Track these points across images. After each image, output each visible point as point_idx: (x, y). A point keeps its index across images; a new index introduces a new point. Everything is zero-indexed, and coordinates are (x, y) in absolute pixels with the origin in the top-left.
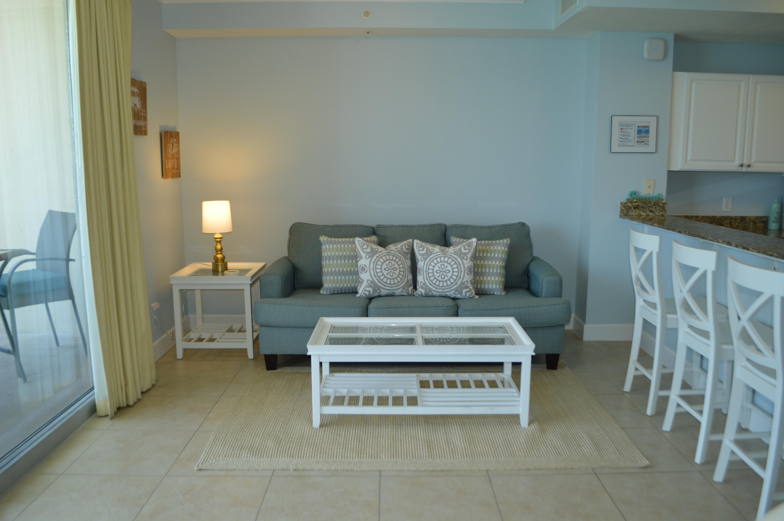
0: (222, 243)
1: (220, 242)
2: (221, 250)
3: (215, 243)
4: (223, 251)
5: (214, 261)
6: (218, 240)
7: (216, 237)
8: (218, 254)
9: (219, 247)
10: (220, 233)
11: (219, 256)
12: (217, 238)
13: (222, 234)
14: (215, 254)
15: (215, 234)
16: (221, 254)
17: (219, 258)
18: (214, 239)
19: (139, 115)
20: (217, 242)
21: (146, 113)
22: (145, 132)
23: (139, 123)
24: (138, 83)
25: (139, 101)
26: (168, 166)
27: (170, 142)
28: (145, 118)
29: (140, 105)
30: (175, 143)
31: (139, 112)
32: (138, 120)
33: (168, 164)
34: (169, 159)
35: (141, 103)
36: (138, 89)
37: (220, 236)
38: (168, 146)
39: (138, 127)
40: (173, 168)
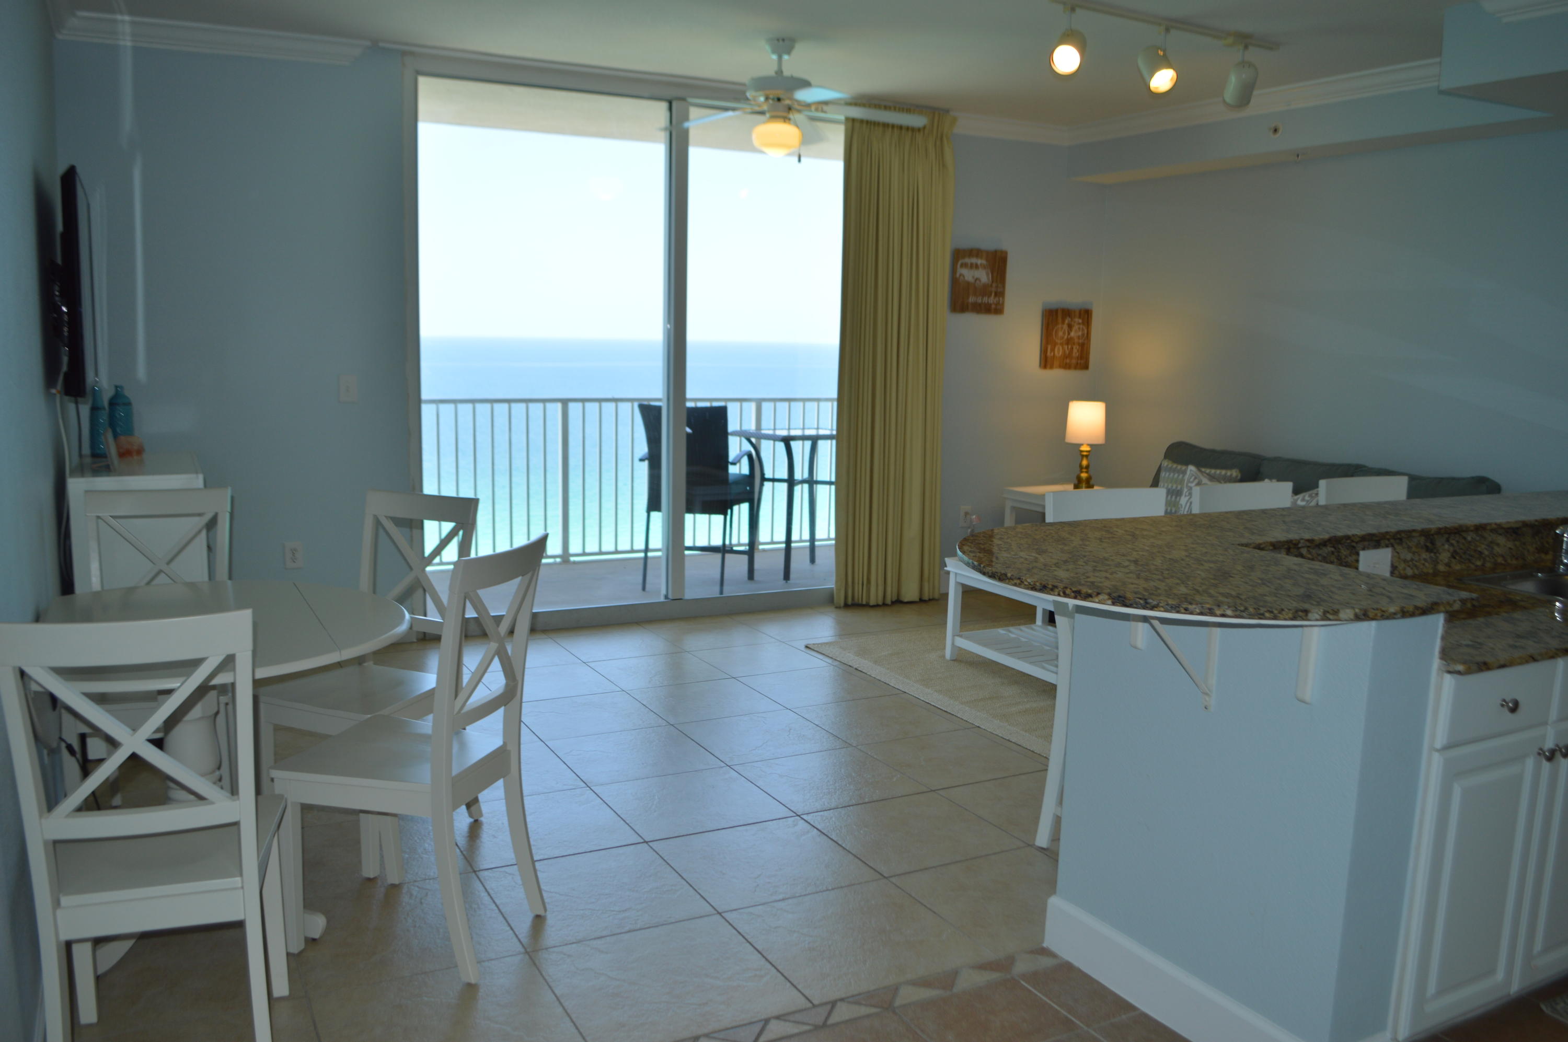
0: (1089, 458)
1: (1087, 456)
2: (1087, 467)
3: (1080, 457)
4: (1091, 468)
5: (1076, 482)
6: (1085, 453)
7: (1082, 449)
8: (1082, 472)
9: (1085, 463)
10: (1088, 445)
11: (1084, 475)
12: (1083, 451)
13: (1091, 445)
14: (1079, 472)
15: (1082, 445)
16: (1087, 472)
17: (1084, 479)
18: (1079, 452)
19: (984, 291)
20: (1083, 456)
21: (1004, 287)
22: (997, 310)
23: (985, 300)
24: (988, 252)
25: (987, 274)
26: (1052, 354)
27: (1063, 322)
28: (1000, 294)
29: (988, 279)
30: (1079, 324)
31: (985, 286)
32: (983, 297)
33: (1053, 350)
34: (1055, 344)
35: (990, 276)
36: (987, 260)
37: (1088, 449)
38: (1056, 328)
39: (980, 305)
40: (1066, 356)
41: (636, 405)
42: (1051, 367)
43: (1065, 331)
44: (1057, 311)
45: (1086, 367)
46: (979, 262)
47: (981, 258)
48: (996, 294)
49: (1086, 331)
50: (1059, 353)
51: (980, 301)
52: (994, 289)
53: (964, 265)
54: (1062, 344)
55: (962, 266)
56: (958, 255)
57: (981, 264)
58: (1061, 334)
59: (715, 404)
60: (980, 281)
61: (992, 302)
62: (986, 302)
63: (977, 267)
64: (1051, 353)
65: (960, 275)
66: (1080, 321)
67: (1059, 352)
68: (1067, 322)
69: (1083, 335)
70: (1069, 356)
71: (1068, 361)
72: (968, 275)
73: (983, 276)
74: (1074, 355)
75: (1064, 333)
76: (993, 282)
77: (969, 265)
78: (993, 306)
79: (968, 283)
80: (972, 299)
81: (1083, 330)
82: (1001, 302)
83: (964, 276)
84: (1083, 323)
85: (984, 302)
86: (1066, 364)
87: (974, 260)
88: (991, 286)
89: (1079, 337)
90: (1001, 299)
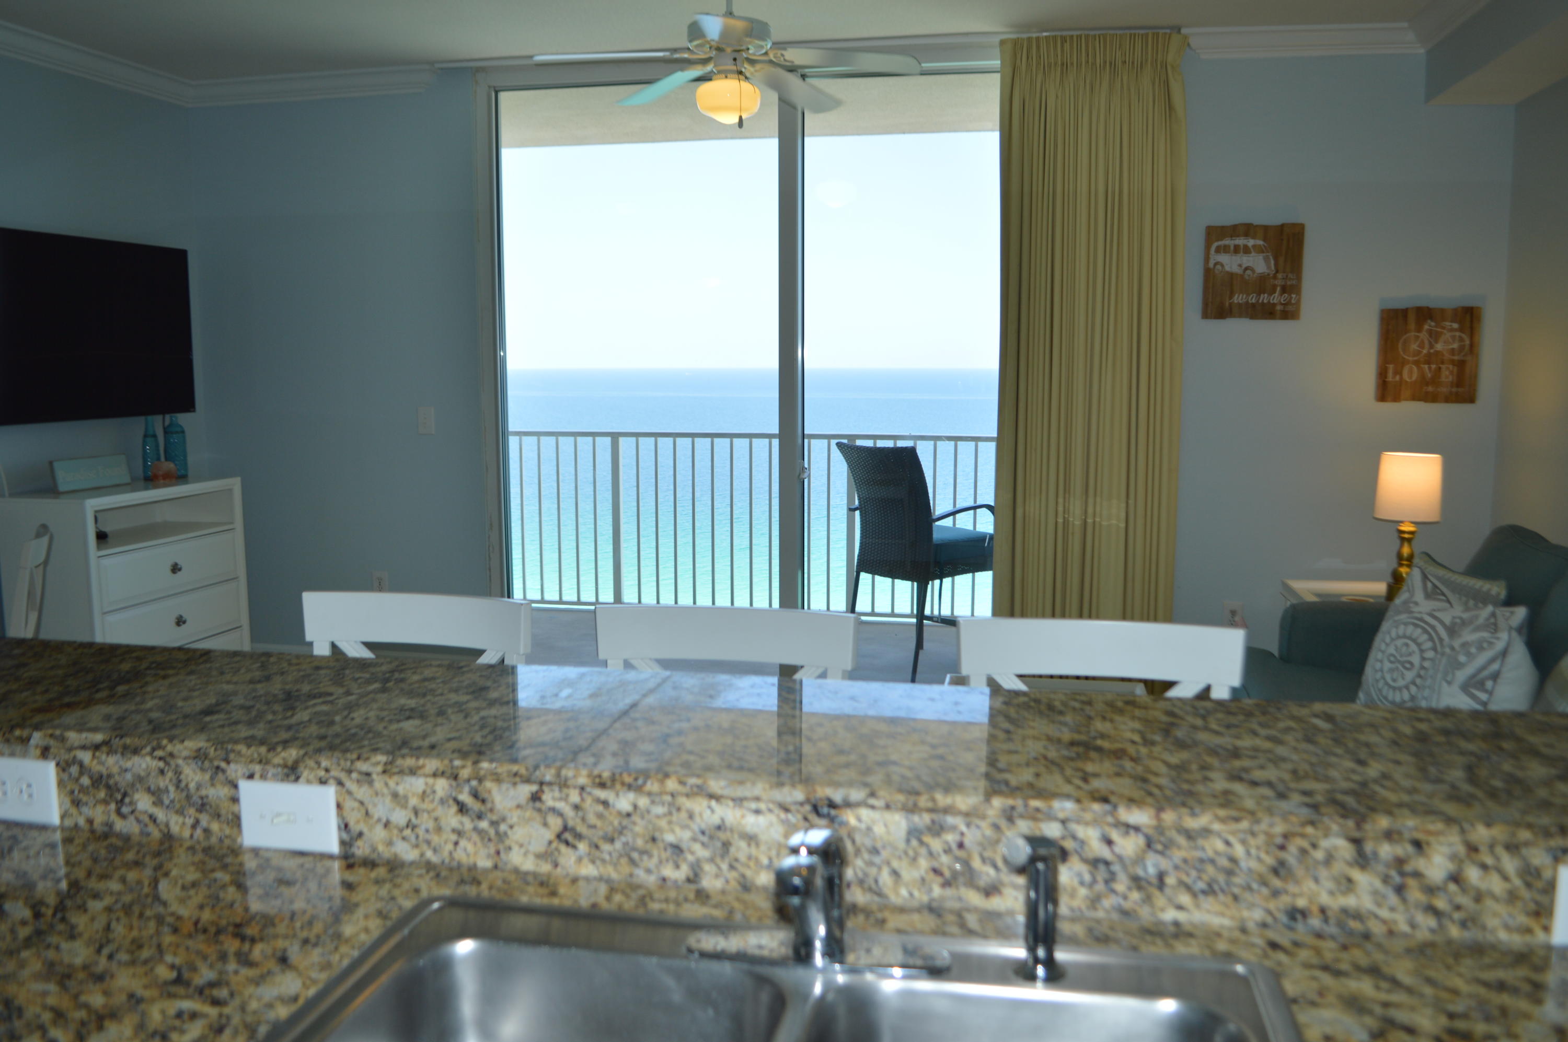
0: (1414, 542)
1: (1409, 541)
2: (1411, 558)
3: (1398, 542)
6: (1406, 536)
7: (1403, 528)
8: (1401, 565)
9: (1406, 550)
10: (1412, 523)
11: (1404, 571)
12: (1404, 532)
13: (1417, 523)
15: (1402, 522)
16: (1409, 566)
17: (1404, 576)
18: (1396, 534)
19: (1262, 284)
20: (1403, 540)
21: (1299, 278)
22: (1289, 313)
23: (1264, 298)
24: (1266, 228)
25: (1266, 260)
26: (1398, 378)
27: (1419, 329)
28: (1292, 288)
29: (1269, 267)
30: (1452, 330)
31: (1263, 278)
32: (1259, 294)
33: (1398, 372)
34: (1404, 363)
35: (1272, 262)
36: (1265, 240)
37: (1411, 528)
38: (1405, 337)
39: (1253, 305)
40: (1423, 381)
41: (834, 442)
42: (1396, 399)
43: (1423, 342)
44: (1405, 312)
45: (1469, 398)
46: (1251, 242)
47: (1254, 238)
48: (1284, 290)
49: (1467, 342)
50: (1411, 377)
51: (1254, 301)
52: (1279, 282)
53: (1224, 249)
54: (1417, 363)
55: (1218, 250)
56: (1214, 234)
57: (1254, 246)
58: (1414, 346)
59: (901, 444)
60: (1253, 271)
61: (1275, 301)
62: (1265, 301)
63: (1246, 250)
64: (1394, 377)
65: (1216, 264)
66: (1456, 326)
67: (1410, 374)
68: (1426, 327)
69: (1462, 348)
70: (1435, 380)
71: (1430, 389)
72: (1230, 263)
73: (1259, 264)
74: (1443, 379)
75: (1422, 346)
76: (1277, 272)
77: (1232, 248)
78: (1279, 308)
79: (1231, 275)
80: (1238, 299)
81: (1461, 339)
82: (1293, 301)
83: (1222, 266)
84: (1461, 330)
85: (1260, 301)
86: (1427, 393)
87: (1240, 241)
88: (1275, 277)
89: (1452, 351)
90: (1294, 296)
